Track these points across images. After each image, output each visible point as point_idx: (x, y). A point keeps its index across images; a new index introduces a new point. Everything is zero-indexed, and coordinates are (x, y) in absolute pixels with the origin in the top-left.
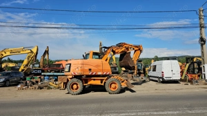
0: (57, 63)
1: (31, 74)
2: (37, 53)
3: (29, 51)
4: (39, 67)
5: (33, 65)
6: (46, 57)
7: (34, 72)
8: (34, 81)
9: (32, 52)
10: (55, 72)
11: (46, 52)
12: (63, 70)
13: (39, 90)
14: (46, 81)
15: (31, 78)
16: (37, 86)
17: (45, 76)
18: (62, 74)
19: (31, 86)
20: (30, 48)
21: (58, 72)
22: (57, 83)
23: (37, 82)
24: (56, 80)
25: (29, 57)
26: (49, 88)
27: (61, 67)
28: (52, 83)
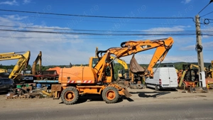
0: (50, 69)
1: (22, 81)
2: (29, 58)
3: (21, 56)
4: (31, 73)
5: (25, 71)
6: (39, 63)
7: (25, 78)
8: (25, 89)
9: (23, 57)
10: (49, 79)
11: (39, 58)
12: (57, 77)
13: (31, 99)
14: (38, 89)
15: (22, 86)
16: (28, 95)
17: (37, 83)
18: (56, 81)
19: (22, 94)
20: (21, 53)
21: (52, 79)
22: (50, 91)
23: (28, 90)
24: (49, 88)
25: (20, 63)
26: (41, 97)
27: (55, 73)
28: (44, 92)
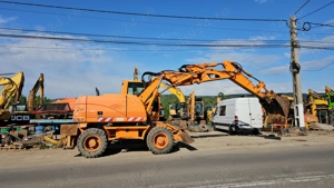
0: (58, 102)
1: (10, 122)
2: (22, 85)
3: (7, 81)
4: (26, 110)
5: (15, 106)
6: (39, 93)
7: (16, 118)
8: (15, 134)
9: (12, 83)
10: (56, 117)
11: (40, 84)
12: (69, 114)
13: (25, 151)
14: (38, 134)
15: (10, 130)
16: (20, 144)
17: (36, 125)
18: (68, 121)
19: (9, 143)
20: (8, 76)
21: (62, 117)
22: (59, 137)
23: (21, 136)
24: (57, 132)
25: (6, 91)
26: (43, 146)
27: (67, 108)
28: (49, 138)
